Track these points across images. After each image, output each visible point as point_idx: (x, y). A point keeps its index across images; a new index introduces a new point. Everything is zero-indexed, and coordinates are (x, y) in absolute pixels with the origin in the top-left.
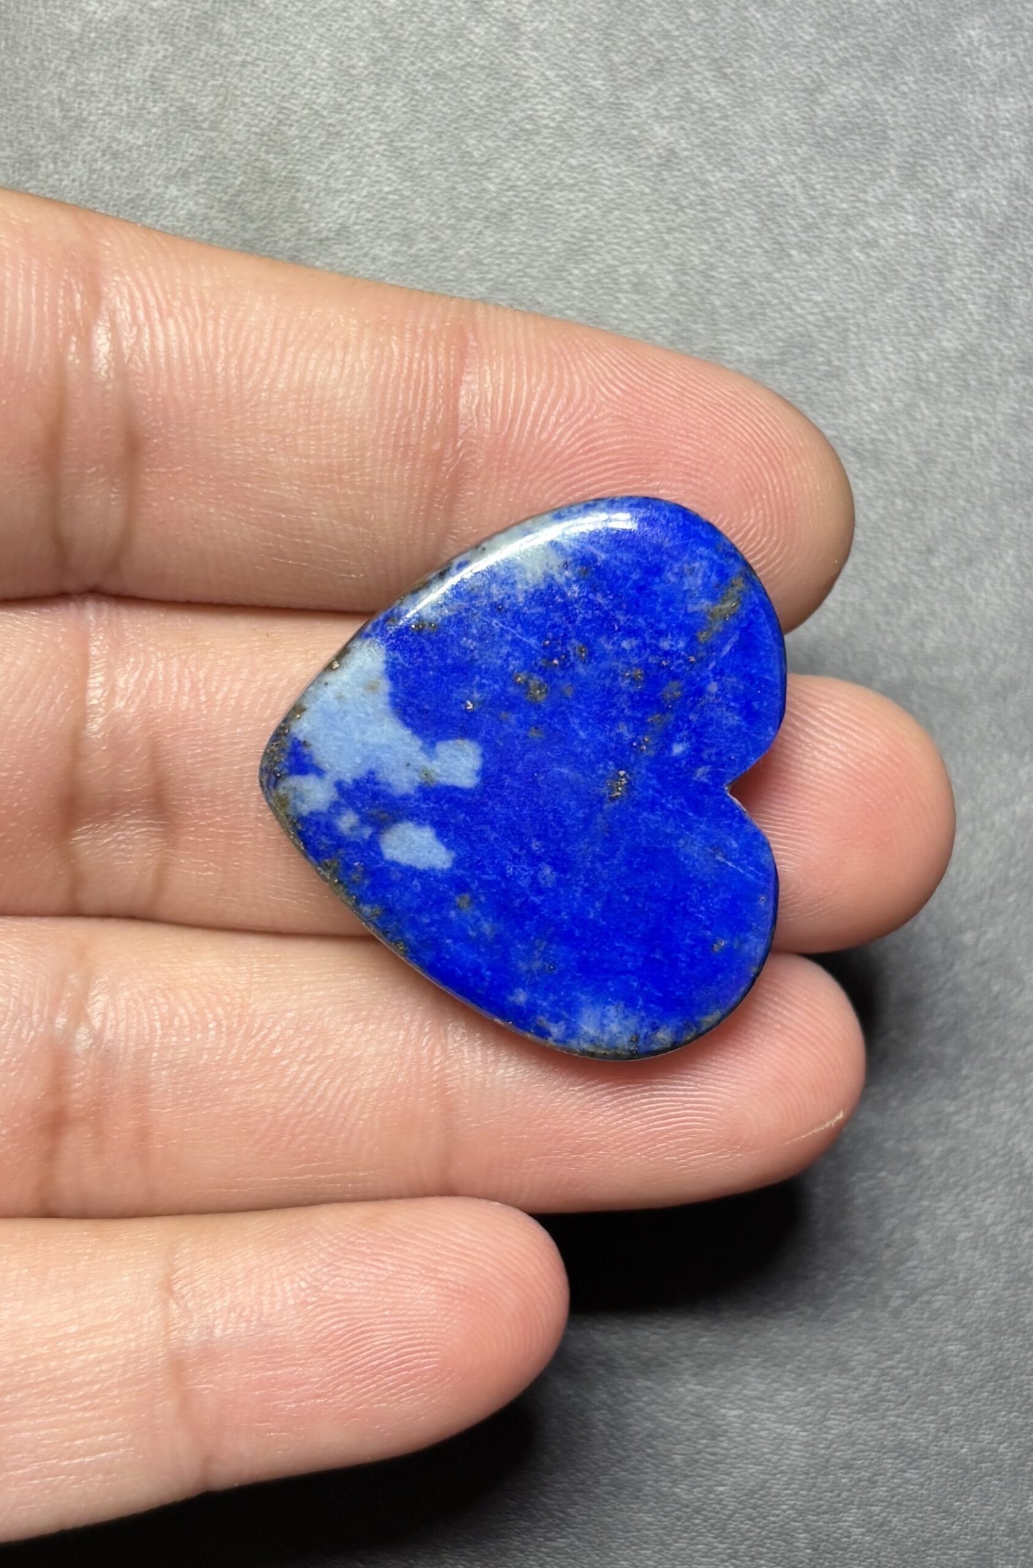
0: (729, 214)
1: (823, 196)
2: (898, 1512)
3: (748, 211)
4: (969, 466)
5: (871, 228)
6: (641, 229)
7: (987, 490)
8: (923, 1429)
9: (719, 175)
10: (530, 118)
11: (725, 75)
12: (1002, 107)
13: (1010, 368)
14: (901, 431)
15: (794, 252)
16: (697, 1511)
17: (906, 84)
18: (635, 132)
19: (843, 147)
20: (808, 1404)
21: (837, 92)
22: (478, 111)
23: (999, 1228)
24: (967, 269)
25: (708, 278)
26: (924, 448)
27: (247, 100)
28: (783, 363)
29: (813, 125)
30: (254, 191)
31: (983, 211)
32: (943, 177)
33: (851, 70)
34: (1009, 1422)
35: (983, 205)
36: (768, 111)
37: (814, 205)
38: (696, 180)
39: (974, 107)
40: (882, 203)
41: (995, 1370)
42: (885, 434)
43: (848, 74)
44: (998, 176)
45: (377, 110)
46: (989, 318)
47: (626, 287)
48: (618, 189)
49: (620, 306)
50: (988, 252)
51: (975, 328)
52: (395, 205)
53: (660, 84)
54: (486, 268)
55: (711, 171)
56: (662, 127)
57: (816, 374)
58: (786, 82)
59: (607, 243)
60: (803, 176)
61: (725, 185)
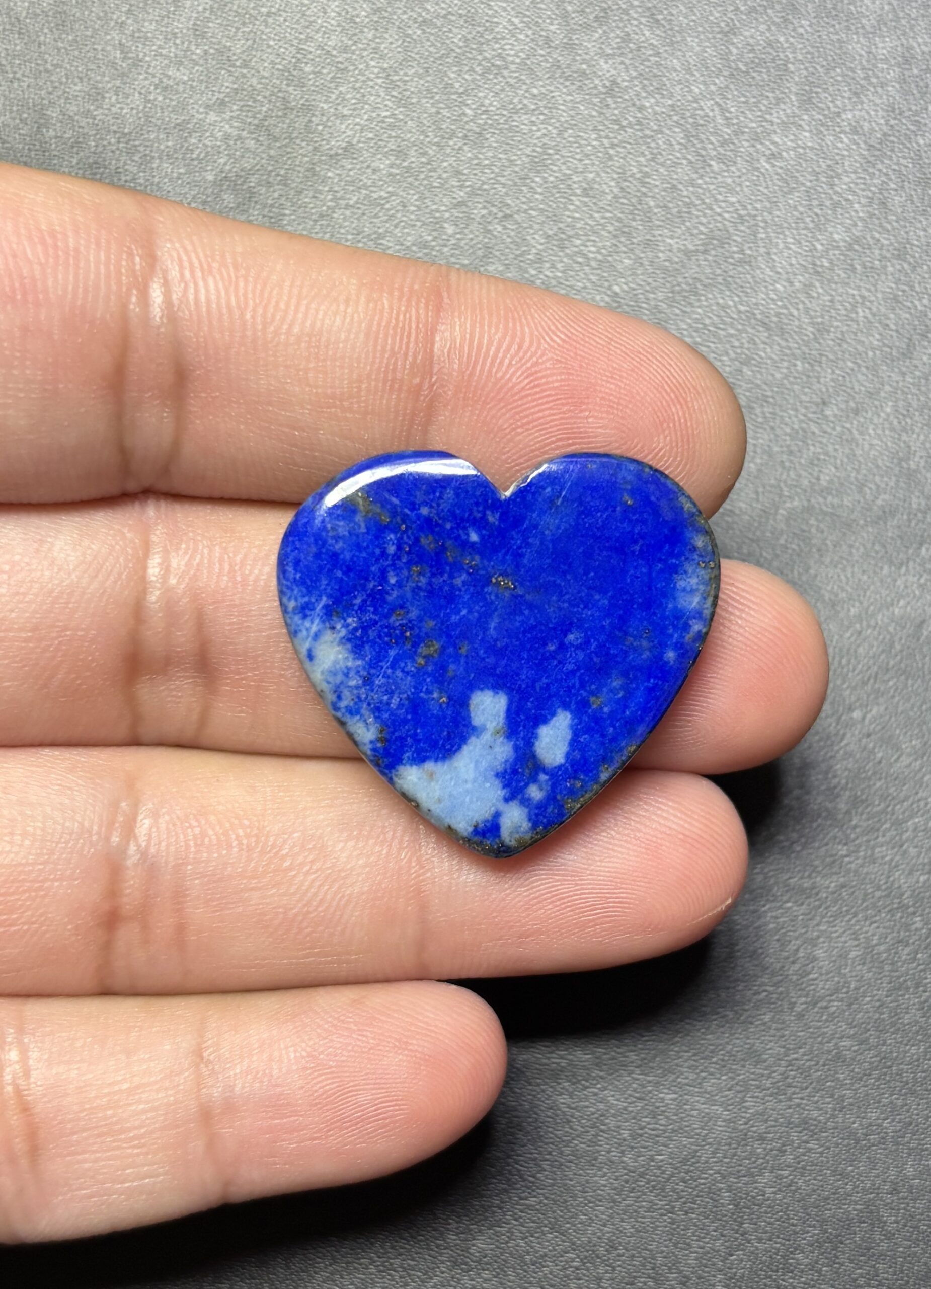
0: (662, 132)
1: (737, 118)
2: (802, 1175)
3: (677, 130)
4: (855, 334)
5: (774, 143)
6: (589, 145)
7: (870, 354)
8: (821, 1109)
9: (652, 100)
10: (499, 55)
11: (657, 21)
12: (880, 45)
13: (888, 255)
14: (801, 306)
15: (712, 163)
16: (642, 1175)
17: (802, 26)
18: (584, 67)
19: (753, 78)
20: (729, 1089)
21: (747, 33)
22: (458, 51)
23: (882, 948)
24: (853, 175)
25: (644, 184)
26: (820, 320)
27: (272, 43)
28: (705, 252)
29: (727, 60)
30: (277, 117)
31: (866, 129)
32: (832, 102)
33: (758, 16)
34: (891, 1103)
35: (866, 124)
36: (692, 49)
37: (728, 126)
38: (634, 105)
39: (857, 46)
40: (783, 122)
41: (880, 1061)
42: (787, 308)
43: (756, 19)
44: (878, 101)
45: (376, 50)
46: (871, 215)
47: (578, 192)
48: (572, 113)
49: (572, 207)
50: (869, 162)
51: (859, 224)
52: (392, 127)
53: (605, 28)
54: (464, 177)
55: (645, 98)
56: (606, 63)
57: (731, 260)
58: (706, 26)
59: (563, 156)
60: (721, 102)
61: (657, 108)
